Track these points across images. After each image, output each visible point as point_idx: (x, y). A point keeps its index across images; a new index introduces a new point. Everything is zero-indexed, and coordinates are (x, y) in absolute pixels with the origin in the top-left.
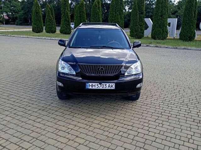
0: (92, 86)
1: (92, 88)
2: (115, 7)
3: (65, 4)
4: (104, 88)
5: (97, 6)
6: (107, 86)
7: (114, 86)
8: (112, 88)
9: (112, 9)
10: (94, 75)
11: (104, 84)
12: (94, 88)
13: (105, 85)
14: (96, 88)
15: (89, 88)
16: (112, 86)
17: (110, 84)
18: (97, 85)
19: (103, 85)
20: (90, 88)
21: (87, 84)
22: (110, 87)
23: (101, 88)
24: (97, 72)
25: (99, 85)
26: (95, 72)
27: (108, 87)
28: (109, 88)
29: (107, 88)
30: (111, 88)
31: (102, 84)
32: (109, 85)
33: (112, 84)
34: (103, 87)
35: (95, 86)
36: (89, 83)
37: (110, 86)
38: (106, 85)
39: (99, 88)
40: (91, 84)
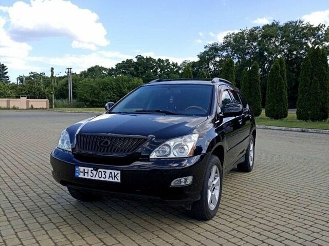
0: (84, 173)
1: (84, 177)
2: (312, 69)
3: (228, 69)
4: (102, 179)
5: (278, 69)
6: (108, 174)
7: (119, 176)
8: (116, 180)
9: (305, 72)
10: (91, 153)
11: (102, 170)
12: (86, 176)
13: (103, 173)
14: (89, 177)
15: (79, 176)
16: (115, 176)
17: (113, 172)
18: (91, 173)
19: (100, 173)
20: (81, 176)
21: (77, 169)
22: (112, 177)
23: (97, 178)
24: (98, 147)
25: (95, 172)
26: (95, 148)
27: (110, 177)
28: (111, 180)
29: (107, 179)
30: (113, 181)
31: (99, 170)
32: (111, 173)
33: (116, 172)
34: (100, 176)
35: (88, 173)
36: (79, 167)
37: (111, 175)
38: (106, 172)
39: (93, 178)
40: (82, 168)
